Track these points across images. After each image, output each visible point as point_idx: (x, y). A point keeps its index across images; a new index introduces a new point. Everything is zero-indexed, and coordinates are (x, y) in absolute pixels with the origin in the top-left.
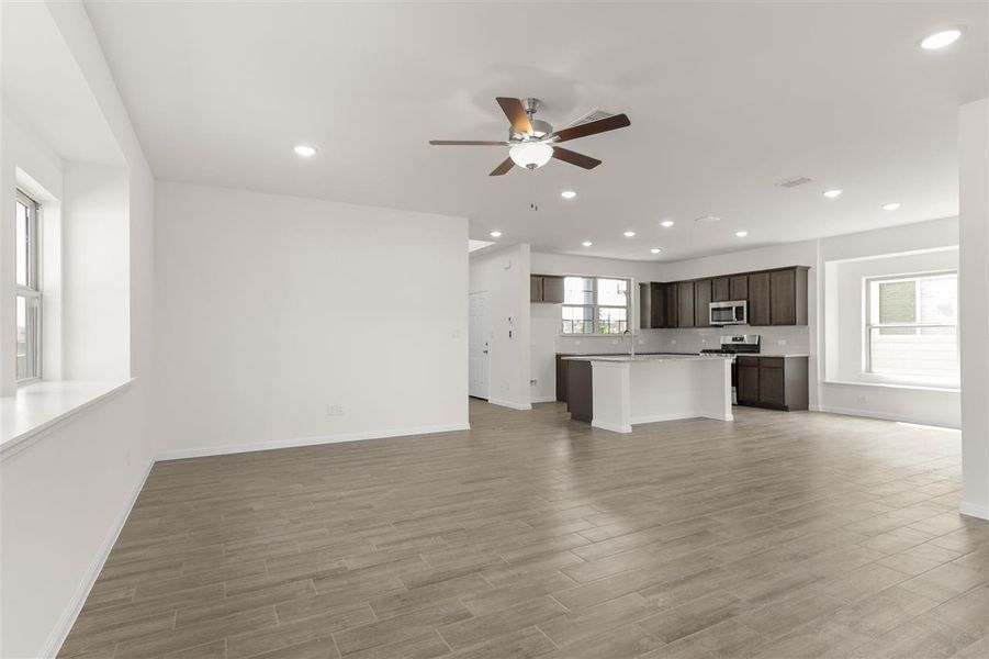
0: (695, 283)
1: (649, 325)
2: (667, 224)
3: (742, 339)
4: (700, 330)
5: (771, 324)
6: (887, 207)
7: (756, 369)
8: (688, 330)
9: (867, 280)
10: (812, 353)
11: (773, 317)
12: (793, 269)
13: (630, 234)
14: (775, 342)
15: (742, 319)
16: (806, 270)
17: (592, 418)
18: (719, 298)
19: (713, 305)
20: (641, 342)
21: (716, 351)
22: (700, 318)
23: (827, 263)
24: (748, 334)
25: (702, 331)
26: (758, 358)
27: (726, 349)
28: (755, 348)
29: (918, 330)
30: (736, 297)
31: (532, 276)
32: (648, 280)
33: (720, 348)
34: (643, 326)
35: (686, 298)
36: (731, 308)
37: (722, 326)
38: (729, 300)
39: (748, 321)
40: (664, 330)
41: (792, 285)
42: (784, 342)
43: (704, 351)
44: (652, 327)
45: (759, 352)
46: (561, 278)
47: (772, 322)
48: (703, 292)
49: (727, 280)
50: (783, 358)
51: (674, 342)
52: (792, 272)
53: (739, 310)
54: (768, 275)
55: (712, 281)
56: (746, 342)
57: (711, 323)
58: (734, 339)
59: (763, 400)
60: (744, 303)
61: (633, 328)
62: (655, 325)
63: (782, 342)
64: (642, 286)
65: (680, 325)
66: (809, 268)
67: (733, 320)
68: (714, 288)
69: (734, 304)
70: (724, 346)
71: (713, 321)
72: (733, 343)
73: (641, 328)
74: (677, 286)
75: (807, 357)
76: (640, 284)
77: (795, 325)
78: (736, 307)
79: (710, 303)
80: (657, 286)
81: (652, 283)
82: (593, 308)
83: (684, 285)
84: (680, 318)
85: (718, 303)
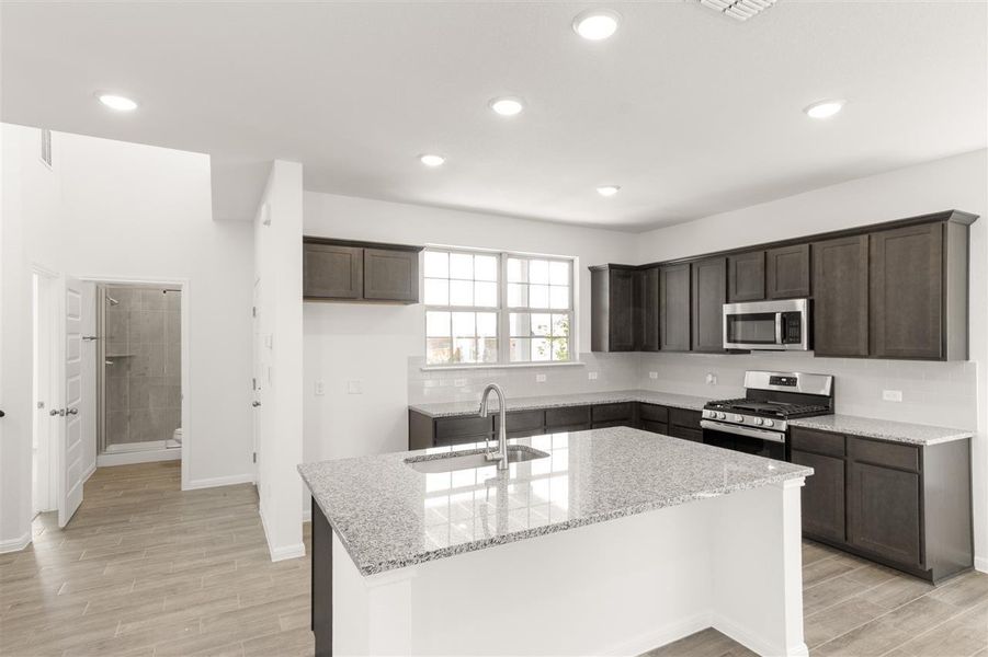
0: (693, 265)
1: (606, 344)
3: (792, 382)
4: (702, 358)
5: (870, 354)
7: (839, 463)
8: (684, 354)
11: (878, 338)
12: (942, 217)
13: (508, 108)
14: (877, 396)
15: (798, 340)
16: (968, 221)
18: (743, 293)
19: (727, 309)
20: (593, 376)
22: (704, 334)
24: (808, 372)
26: (846, 436)
28: (823, 405)
30: (781, 291)
31: (307, 240)
32: (602, 262)
34: (596, 347)
35: (676, 293)
36: (771, 316)
37: (748, 353)
38: (765, 298)
39: (811, 346)
40: (636, 355)
41: (934, 260)
42: (898, 396)
44: (611, 350)
47: (873, 347)
48: (710, 284)
49: (762, 253)
51: (654, 375)
52: (936, 227)
53: (790, 319)
54: (863, 238)
55: (727, 260)
56: (801, 388)
57: (726, 345)
58: (774, 380)
60: (801, 305)
61: (578, 350)
62: (618, 346)
63: (894, 396)
64: (595, 272)
65: (664, 347)
66: (975, 218)
67: (774, 342)
68: (732, 273)
69: (778, 307)
70: (750, 392)
71: (729, 341)
72: (775, 388)
73: (593, 350)
74: (659, 271)
75: (969, 440)
76: (589, 268)
77: (943, 357)
78: (783, 314)
79: (724, 306)
80: (621, 272)
81: (612, 267)
82: (498, 314)
83: (673, 269)
84: (663, 332)
85: (738, 305)
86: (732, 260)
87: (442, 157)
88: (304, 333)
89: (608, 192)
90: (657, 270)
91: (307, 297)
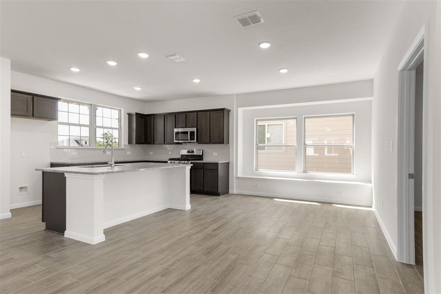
0: (165, 116)
1: (134, 141)
2: (143, 56)
3: (193, 152)
4: (168, 146)
5: (210, 143)
6: (281, 71)
7: (202, 170)
8: (160, 146)
9: (256, 120)
10: (231, 160)
11: (212, 138)
12: (223, 110)
13: (112, 63)
14: (212, 154)
15: (194, 139)
16: (229, 111)
17: (65, 229)
18: (180, 125)
19: (176, 130)
20: (129, 153)
21: (178, 159)
22: (168, 138)
23: (239, 108)
24: (197, 149)
25: (169, 147)
26: (204, 163)
27: (184, 158)
28: (200, 157)
29: (266, 147)
30: (190, 125)
31: (12, 91)
32: (133, 112)
33: (180, 157)
34: (130, 142)
35: (159, 125)
36: (187, 133)
37: (181, 144)
38: (186, 127)
39: (197, 141)
40: (145, 145)
41: (222, 119)
43: (170, 159)
44: (136, 143)
45: (202, 160)
46: (57, 99)
48: (170, 122)
49: (185, 114)
50: (217, 164)
51: (151, 153)
52: (222, 112)
53: (192, 133)
54: (208, 112)
55: (176, 115)
56: (195, 153)
57: (175, 141)
58: (188, 152)
59: (205, 190)
60: (195, 130)
61: (123, 143)
62: (138, 142)
63: (215, 154)
64: (130, 115)
65: (155, 143)
66: (230, 110)
67: (188, 140)
68: (177, 119)
69: (189, 130)
70: (182, 156)
71: (176, 140)
72: (188, 154)
73: (129, 143)
74: (154, 117)
75: (229, 163)
76: (128, 114)
77: (223, 143)
78: (190, 132)
79: (175, 129)
80: (140, 116)
81: (136, 114)
82: (90, 128)
83: (158, 116)
84: (155, 138)
85: (179, 129)
86: (177, 115)
87: (79, 69)
88: (11, 130)
89: (138, 89)
90: (153, 116)
91: (13, 115)
